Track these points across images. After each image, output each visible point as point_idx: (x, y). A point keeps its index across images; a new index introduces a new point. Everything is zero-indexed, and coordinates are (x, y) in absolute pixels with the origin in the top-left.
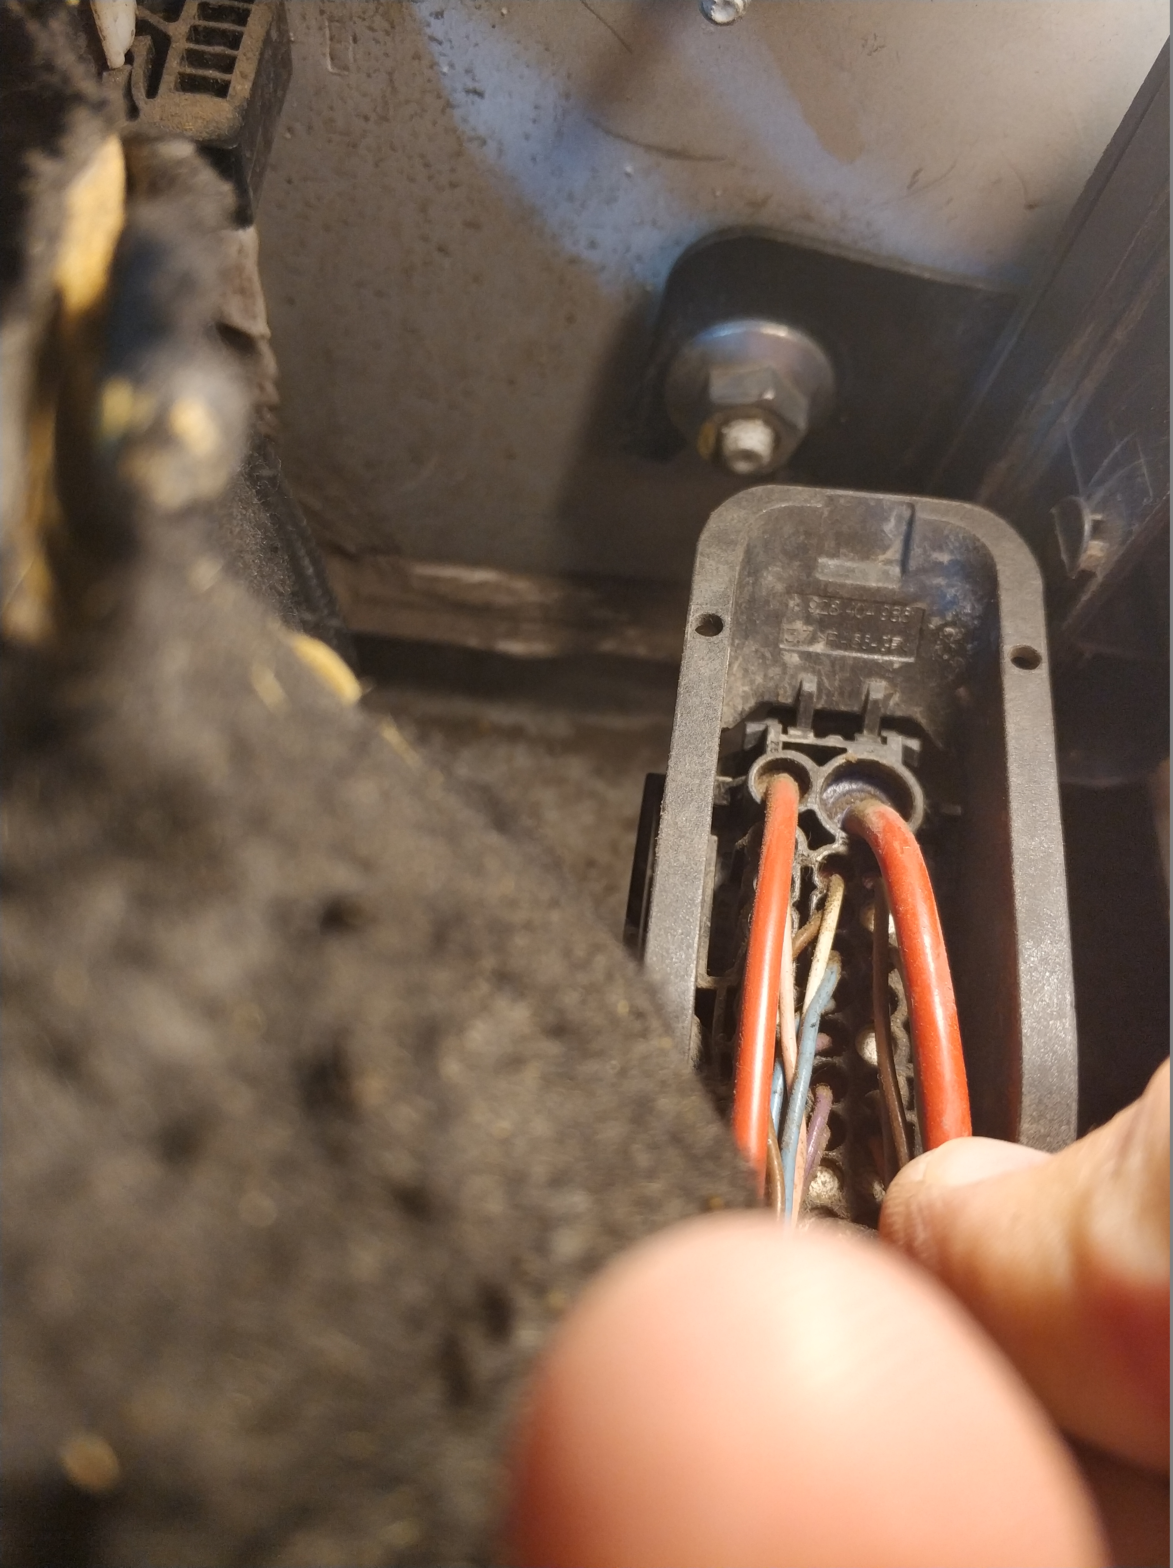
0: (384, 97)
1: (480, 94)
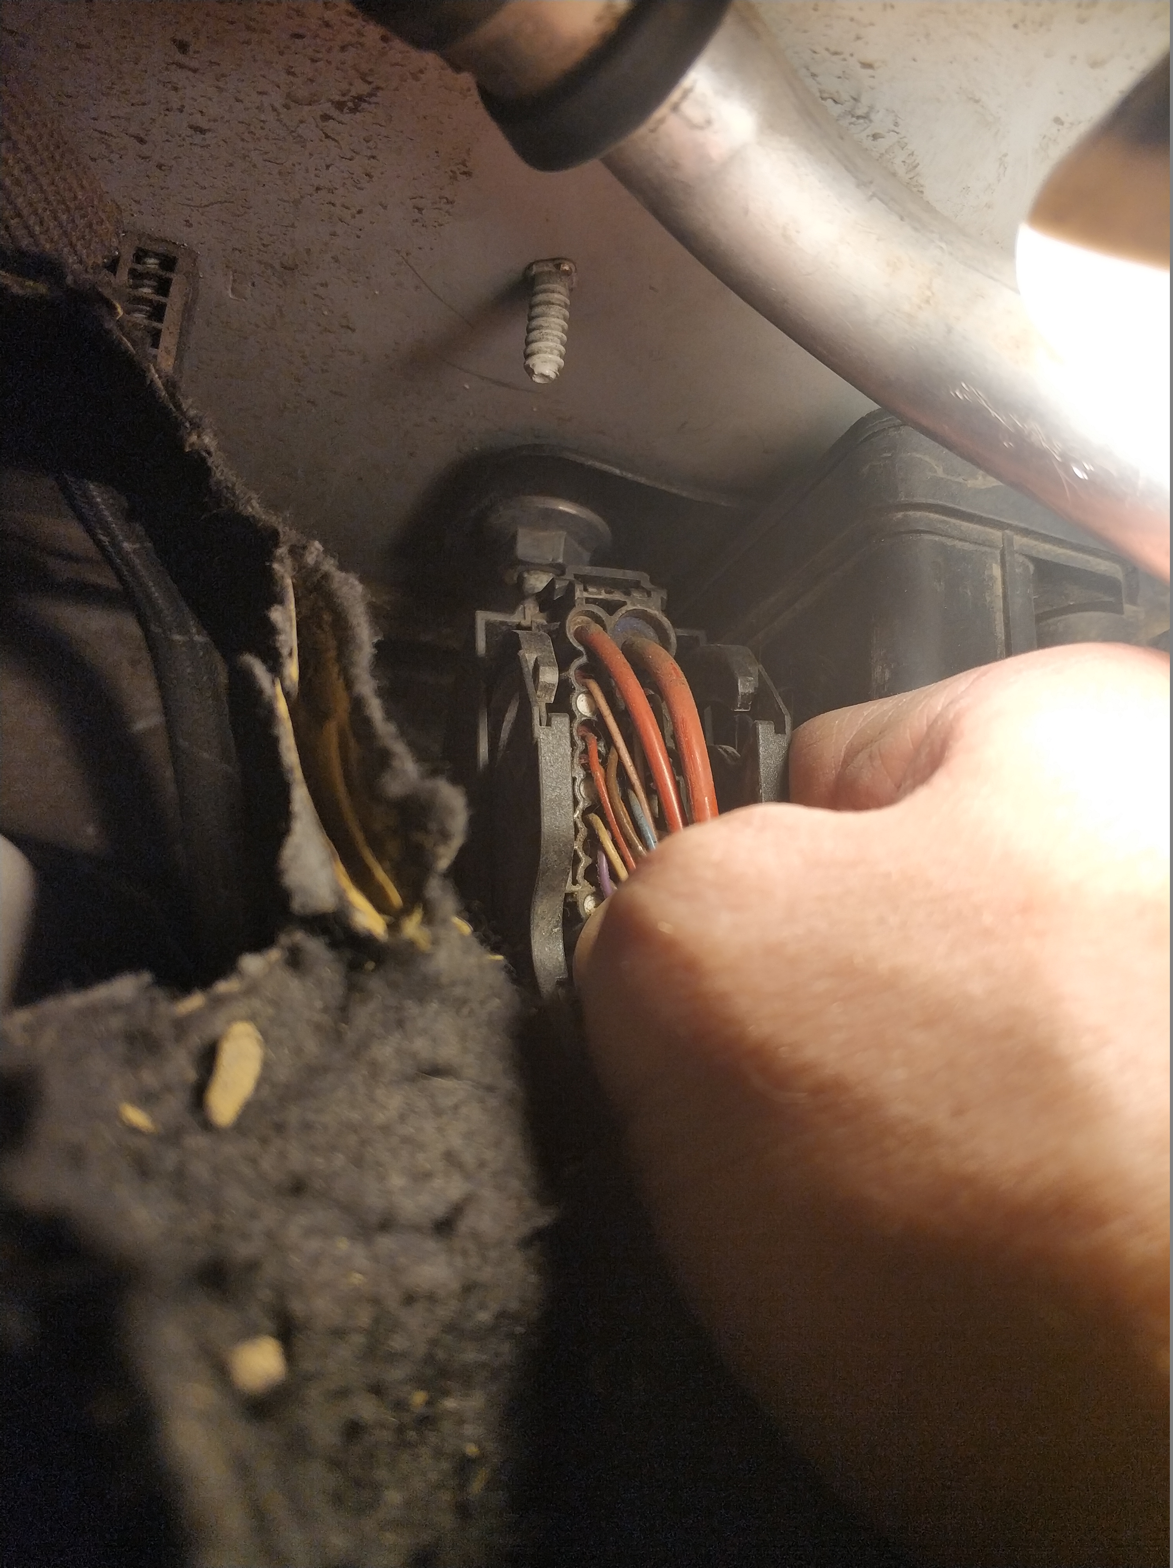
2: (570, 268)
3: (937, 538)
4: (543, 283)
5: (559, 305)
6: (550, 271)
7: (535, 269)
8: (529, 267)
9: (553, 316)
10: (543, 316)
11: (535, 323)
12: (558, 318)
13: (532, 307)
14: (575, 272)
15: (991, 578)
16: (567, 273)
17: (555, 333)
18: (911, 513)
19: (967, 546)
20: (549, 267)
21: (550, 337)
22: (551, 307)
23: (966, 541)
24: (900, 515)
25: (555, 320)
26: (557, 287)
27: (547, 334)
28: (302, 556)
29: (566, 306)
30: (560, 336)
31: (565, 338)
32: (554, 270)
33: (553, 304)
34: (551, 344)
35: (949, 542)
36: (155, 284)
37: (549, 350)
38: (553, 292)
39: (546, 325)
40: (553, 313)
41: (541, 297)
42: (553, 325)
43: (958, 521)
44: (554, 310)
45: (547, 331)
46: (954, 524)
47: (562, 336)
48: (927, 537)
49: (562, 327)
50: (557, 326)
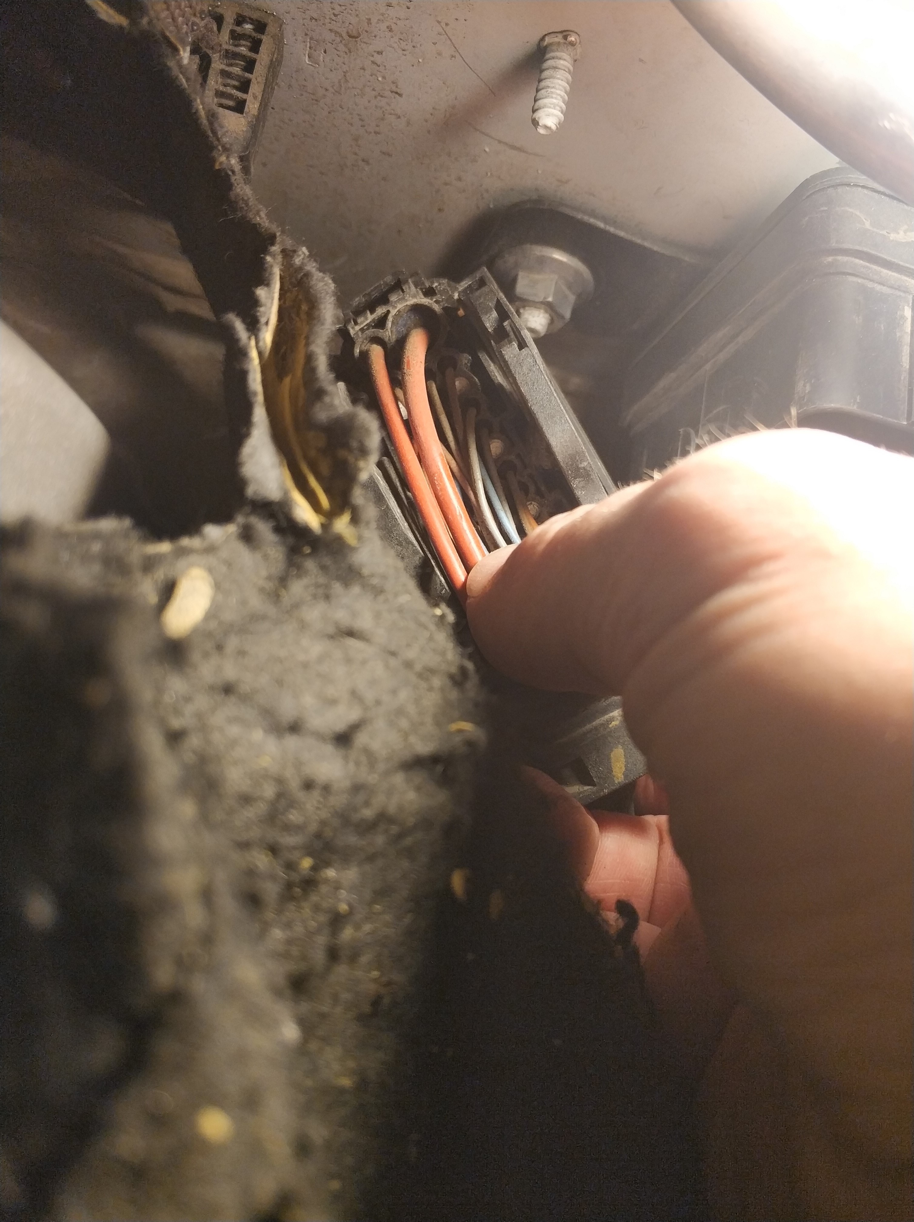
0: (339, 82)
1: (400, 95)
2: (576, 39)
3: (860, 280)
4: (553, 51)
5: (564, 70)
6: (559, 42)
7: (547, 40)
8: (543, 39)
9: (558, 79)
10: (549, 79)
11: (543, 84)
12: (562, 80)
13: (542, 71)
14: (579, 44)
15: (903, 317)
16: (572, 44)
17: (558, 92)
18: (839, 258)
19: (885, 290)
20: (559, 39)
21: (554, 96)
22: (557, 71)
23: (884, 285)
24: (830, 259)
25: (560, 82)
26: (564, 55)
27: (552, 93)
28: (292, 257)
29: (569, 72)
30: (562, 95)
31: (566, 97)
32: (562, 41)
33: (559, 69)
34: (554, 101)
35: (870, 285)
36: (249, 44)
37: (552, 106)
38: (560, 59)
39: (552, 85)
40: (558, 76)
41: (549, 63)
42: (557, 86)
43: (880, 268)
44: (560, 74)
45: (553, 90)
46: (875, 269)
47: (564, 96)
48: (851, 279)
49: (565, 88)
50: (560, 87)
